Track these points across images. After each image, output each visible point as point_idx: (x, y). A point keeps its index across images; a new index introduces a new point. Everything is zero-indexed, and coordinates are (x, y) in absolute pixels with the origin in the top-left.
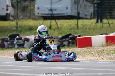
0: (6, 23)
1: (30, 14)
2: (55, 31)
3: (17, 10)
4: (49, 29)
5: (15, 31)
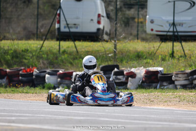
0: (97, 46)
2: (180, 61)
3: (116, 24)
4: (170, 57)
5: (112, 59)
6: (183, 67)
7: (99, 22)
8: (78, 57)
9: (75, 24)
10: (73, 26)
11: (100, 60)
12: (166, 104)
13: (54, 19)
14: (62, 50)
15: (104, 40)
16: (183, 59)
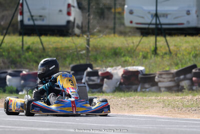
0: (66, 41)
1: (115, 23)
2: (165, 59)
3: (89, 15)
4: (153, 54)
5: (84, 57)
6: (168, 65)
7: (69, 14)
8: (44, 54)
9: (41, 16)
10: (38, 18)
11: (70, 58)
12: (147, 110)
13: (16, 10)
14: (25, 47)
15: (76, 35)
16: (168, 57)
